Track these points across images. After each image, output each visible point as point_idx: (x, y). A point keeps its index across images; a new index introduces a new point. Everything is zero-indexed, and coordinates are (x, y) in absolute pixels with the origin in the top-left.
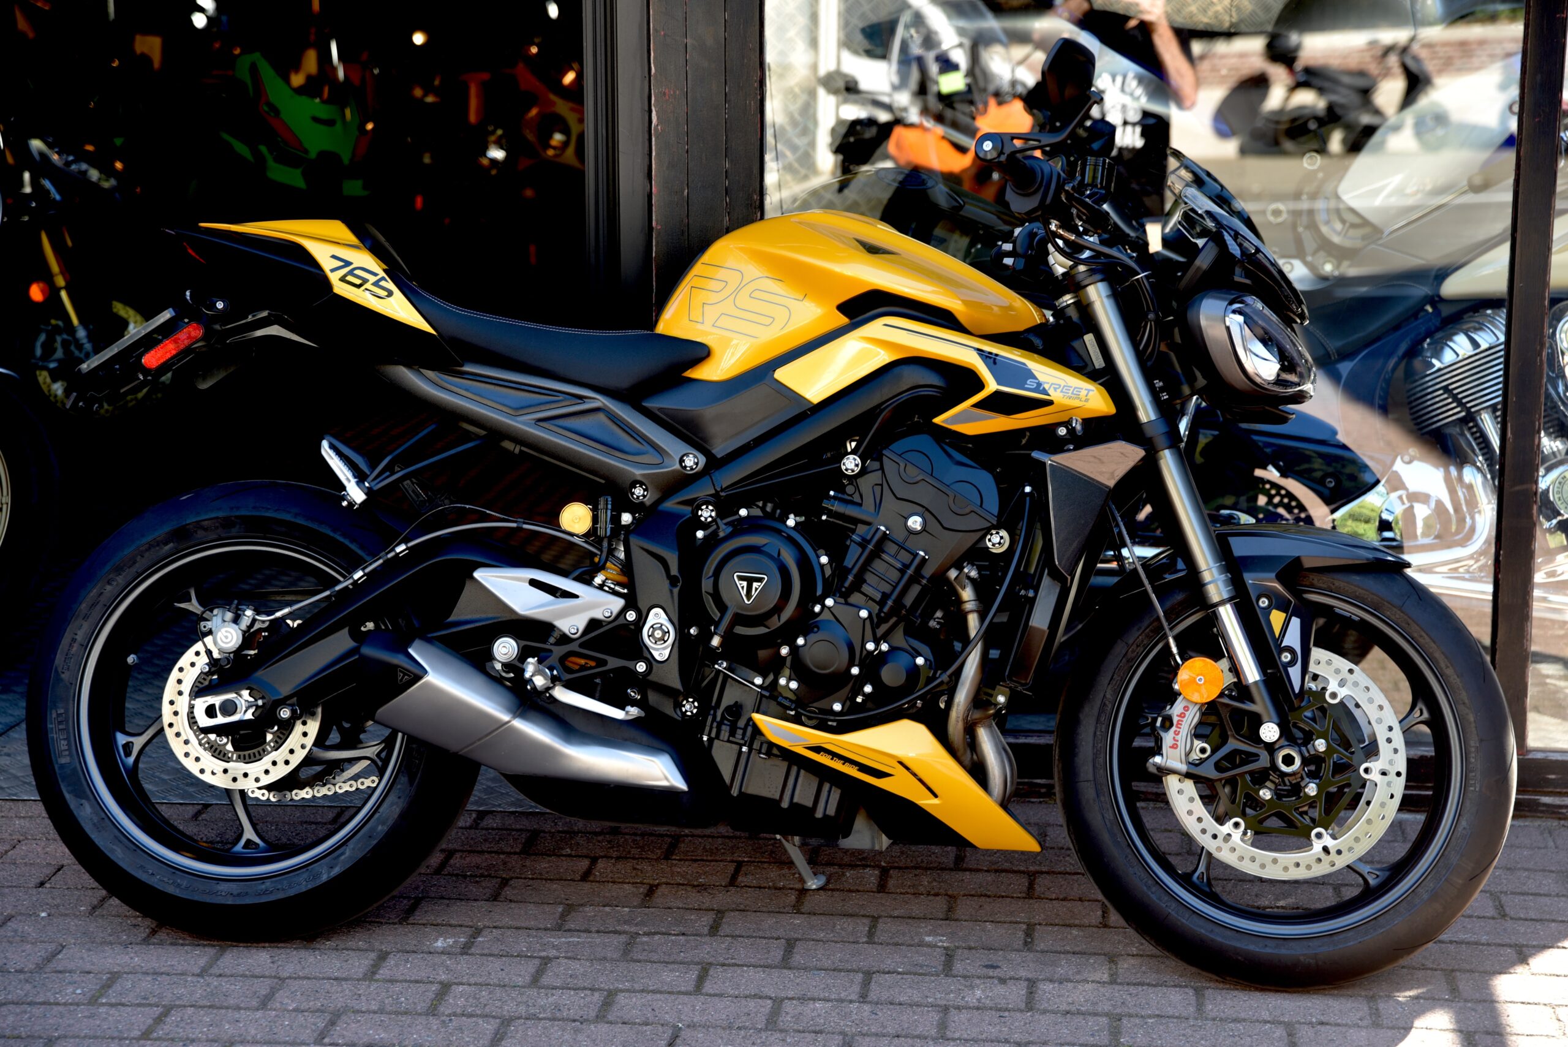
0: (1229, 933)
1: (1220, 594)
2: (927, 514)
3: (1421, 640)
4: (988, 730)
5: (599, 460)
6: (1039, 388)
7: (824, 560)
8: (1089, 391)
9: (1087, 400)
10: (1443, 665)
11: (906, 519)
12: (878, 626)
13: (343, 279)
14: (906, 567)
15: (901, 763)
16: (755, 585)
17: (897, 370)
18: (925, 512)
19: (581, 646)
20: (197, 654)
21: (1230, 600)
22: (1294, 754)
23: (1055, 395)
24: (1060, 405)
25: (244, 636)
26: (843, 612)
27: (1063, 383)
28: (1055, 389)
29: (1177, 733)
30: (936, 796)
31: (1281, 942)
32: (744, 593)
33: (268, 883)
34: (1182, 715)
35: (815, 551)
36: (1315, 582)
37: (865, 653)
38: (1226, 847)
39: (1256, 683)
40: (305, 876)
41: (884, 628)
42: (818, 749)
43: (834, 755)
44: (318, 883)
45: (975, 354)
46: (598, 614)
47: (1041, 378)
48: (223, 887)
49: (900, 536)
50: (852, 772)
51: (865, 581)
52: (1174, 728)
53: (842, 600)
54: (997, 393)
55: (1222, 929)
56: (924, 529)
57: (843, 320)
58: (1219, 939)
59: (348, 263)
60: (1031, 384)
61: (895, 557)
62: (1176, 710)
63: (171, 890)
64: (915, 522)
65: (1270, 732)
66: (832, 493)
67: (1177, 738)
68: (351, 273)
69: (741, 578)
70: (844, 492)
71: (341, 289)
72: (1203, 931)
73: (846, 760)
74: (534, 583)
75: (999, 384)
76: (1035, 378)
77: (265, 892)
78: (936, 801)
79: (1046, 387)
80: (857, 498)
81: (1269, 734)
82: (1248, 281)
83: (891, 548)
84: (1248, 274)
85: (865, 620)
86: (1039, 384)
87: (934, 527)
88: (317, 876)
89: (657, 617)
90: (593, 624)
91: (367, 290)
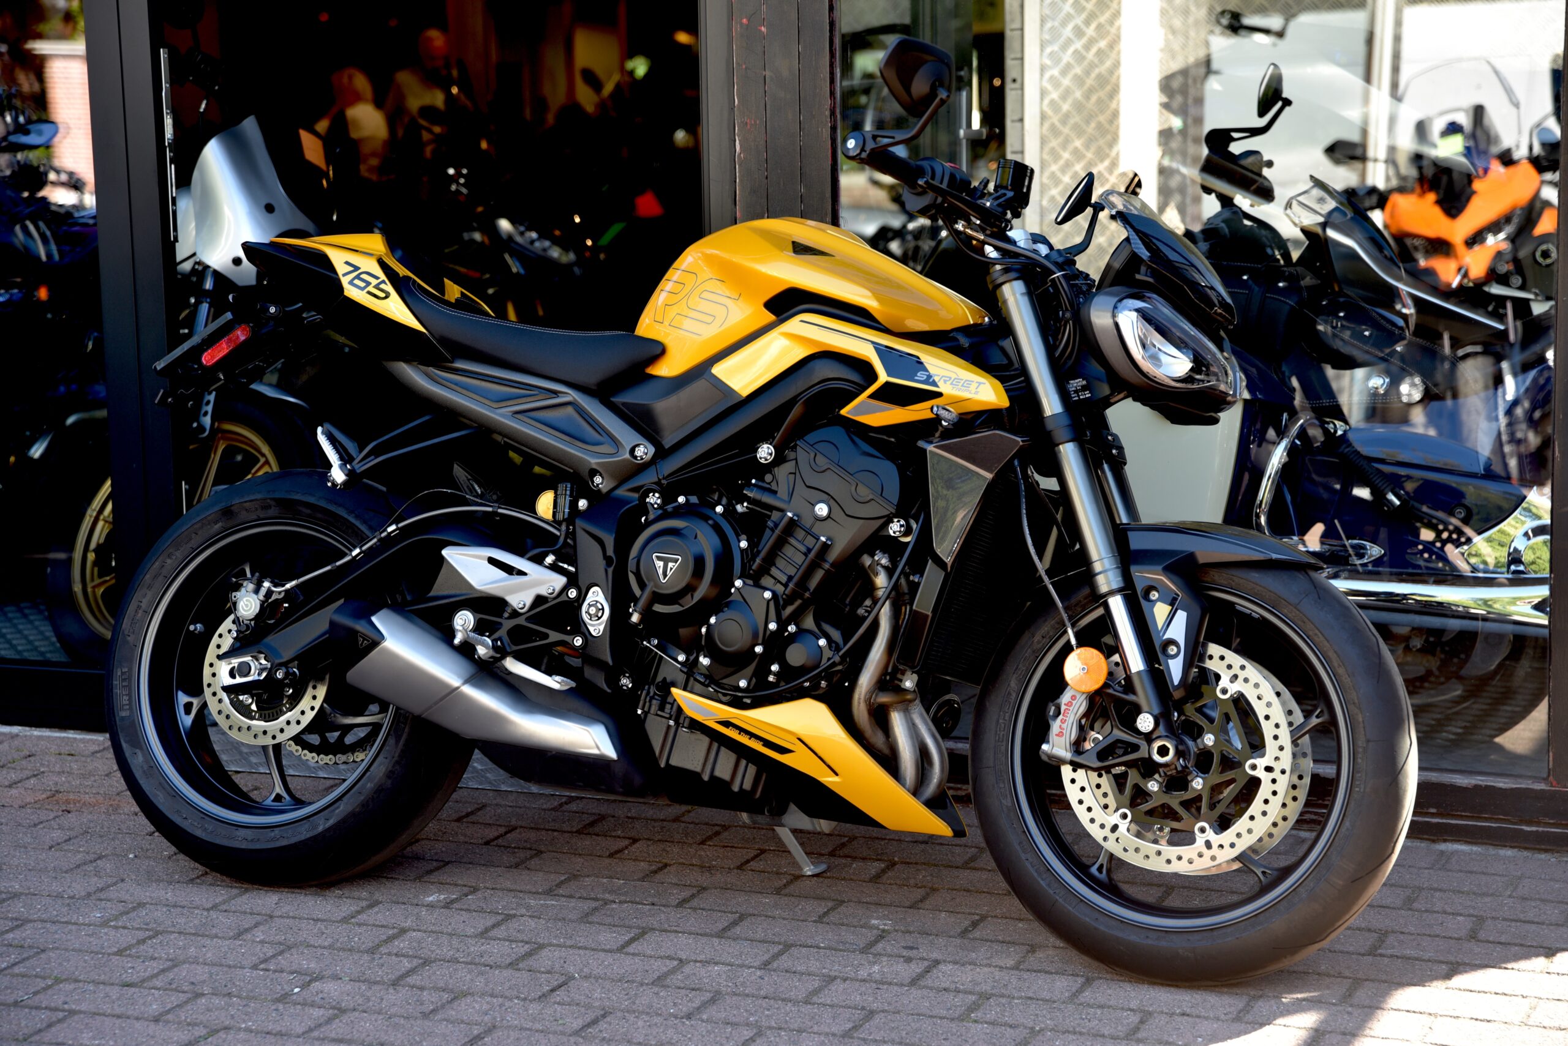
0: (1114, 923)
1: (1108, 583)
2: (832, 502)
3: (1316, 638)
4: (902, 714)
5: (562, 450)
6: (929, 380)
7: (744, 544)
8: (980, 383)
9: (976, 393)
10: (1336, 664)
11: (814, 505)
12: (784, 608)
13: (351, 283)
14: (809, 550)
15: (799, 739)
16: (670, 565)
17: (811, 364)
18: (830, 499)
19: (528, 619)
20: (234, 622)
21: (1119, 591)
22: (1169, 745)
23: (943, 388)
24: (951, 397)
25: (262, 606)
26: (751, 593)
27: (954, 376)
28: (945, 382)
29: (1063, 722)
30: (837, 774)
31: (1163, 934)
32: (660, 572)
33: (277, 831)
34: (1069, 704)
35: (738, 535)
36: (1216, 578)
37: (768, 633)
38: (1112, 837)
39: (1139, 673)
40: (306, 826)
41: (789, 610)
42: (727, 724)
43: (741, 730)
44: (315, 832)
45: (871, 347)
46: (544, 591)
47: (932, 370)
48: (242, 833)
49: (807, 522)
50: (758, 746)
51: (774, 564)
52: (1061, 717)
53: (750, 582)
54: (887, 384)
55: (1107, 919)
56: (829, 516)
57: (772, 317)
58: (1102, 928)
59: (356, 268)
60: (921, 376)
61: (802, 542)
62: (1065, 698)
63: (198, 833)
64: (822, 510)
65: (1145, 722)
66: (753, 481)
67: (1064, 726)
68: (358, 277)
69: (659, 558)
70: (763, 481)
71: (352, 292)
72: (1088, 919)
73: (752, 735)
74: (492, 561)
75: (889, 375)
76: (926, 370)
77: (272, 840)
78: (836, 779)
79: (936, 379)
80: (774, 487)
81: (1147, 724)
82: (1151, 280)
83: (800, 534)
84: (1154, 273)
85: (769, 601)
86: (929, 376)
87: (838, 514)
88: (315, 827)
89: (597, 596)
90: (539, 600)
91: (369, 293)
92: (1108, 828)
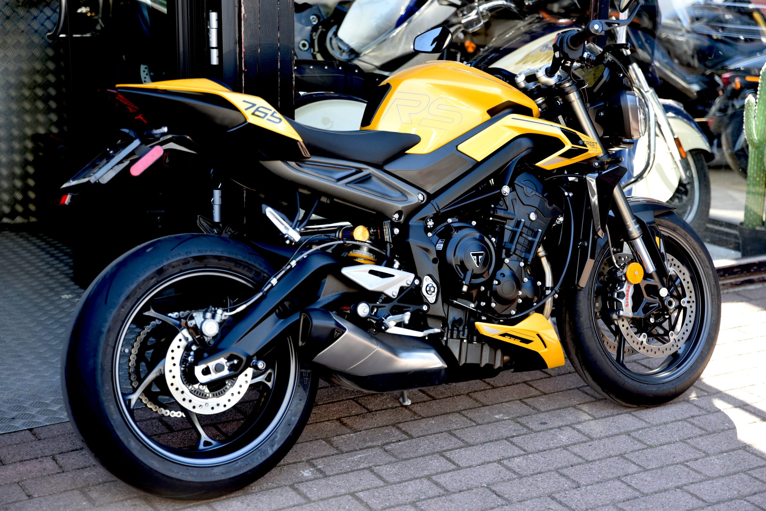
1: (637, 234)
2: (538, 211)
3: (690, 242)
7: (493, 240)
8: (596, 143)
10: (698, 251)
11: (529, 215)
13: (253, 114)
15: (538, 335)
16: (480, 257)
17: (518, 141)
19: (398, 301)
20: (180, 340)
21: (641, 236)
22: (672, 300)
23: (588, 147)
26: (513, 265)
27: (589, 141)
28: (588, 144)
29: (627, 299)
30: (546, 348)
32: (475, 262)
34: (628, 291)
38: (641, 347)
39: (653, 271)
42: (505, 335)
43: (511, 336)
45: (559, 130)
46: (404, 284)
47: (583, 139)
49: (528, 224)
50: (517, 343)
51: (516, 248)
52: (625, 297)
54: (570, 149)
56: (537, 219)
57: (491, 118)
59: (254, 105)
60: (580, 142)
61: (527, 234)
62: (624, 288)
64: (533, 216)
66: (493, 206)
67: (627, 301)
68: (257, 110)
69: (473, 255)
70: (498, 205)
71: (252, 120)
73: (515, 338)
74: (372, 272)
76: (581, 139)
78: (544, 351)
79: (585, 143)
80: (505, 207)
81: (663, 293)
83: (525, 230)
85: (522, 267)
86: (583, 142)
87: (541, 217)
89: (427, 281)
90: (402, 289)
91: (268, 119)
92: (639, 343)
